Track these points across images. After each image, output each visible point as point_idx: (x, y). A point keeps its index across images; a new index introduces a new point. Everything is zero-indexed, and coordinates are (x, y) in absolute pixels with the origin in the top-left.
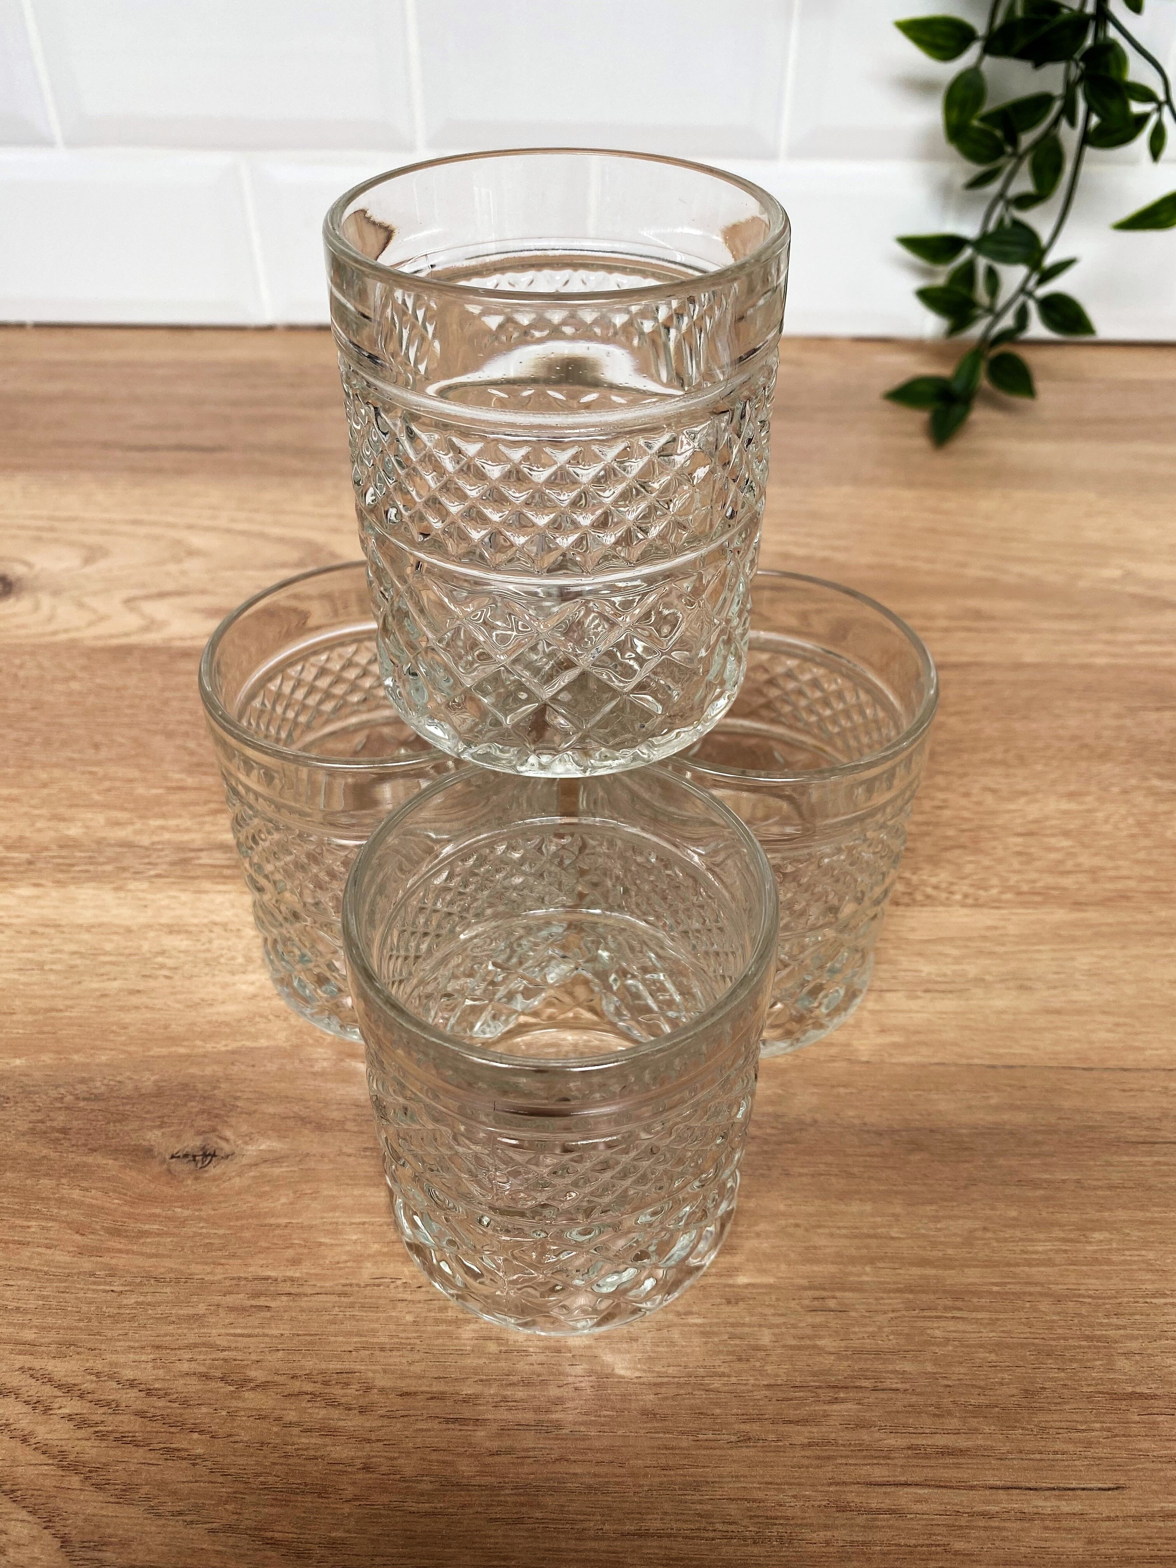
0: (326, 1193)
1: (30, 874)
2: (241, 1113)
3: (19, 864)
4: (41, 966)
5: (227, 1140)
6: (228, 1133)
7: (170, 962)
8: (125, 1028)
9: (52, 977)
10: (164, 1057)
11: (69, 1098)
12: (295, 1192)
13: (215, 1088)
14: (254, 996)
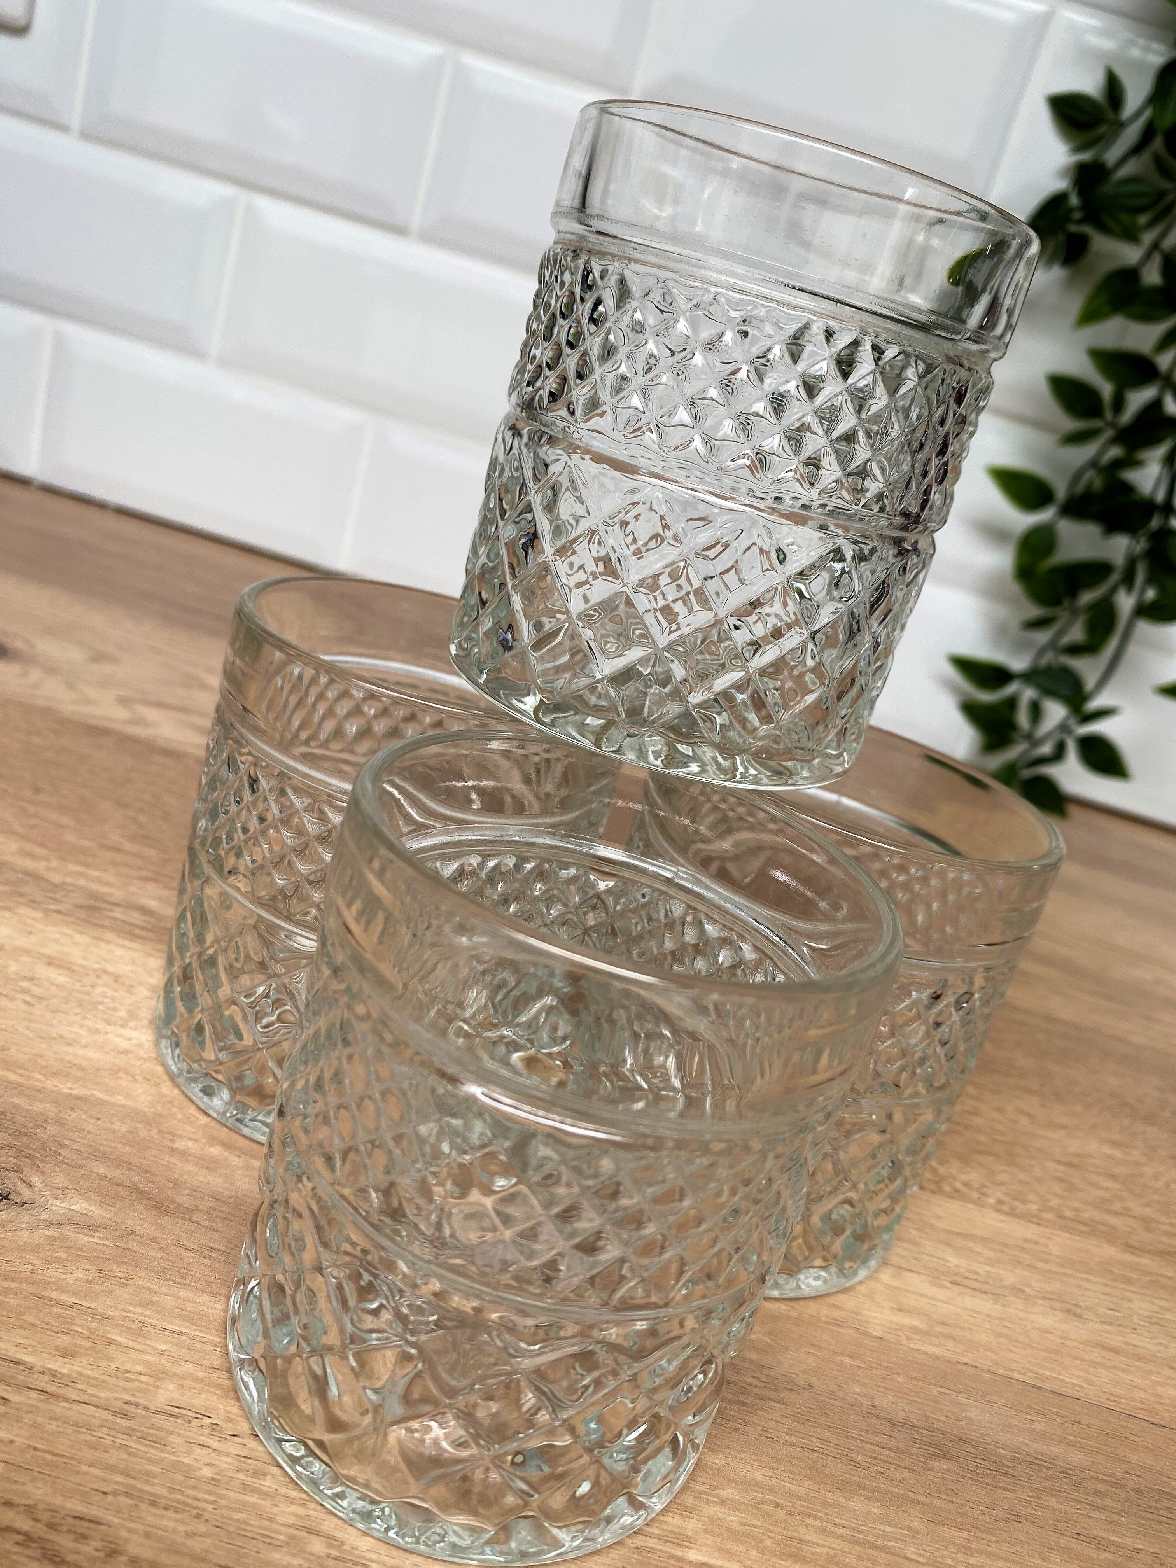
0: (141, 1283)
2: (62, 1162)
5: (30, 1186)
6: (35, 1180)
7: (36, 990)
12: (99, 1270)
13: (39, 1126)
14: (126, 1052)
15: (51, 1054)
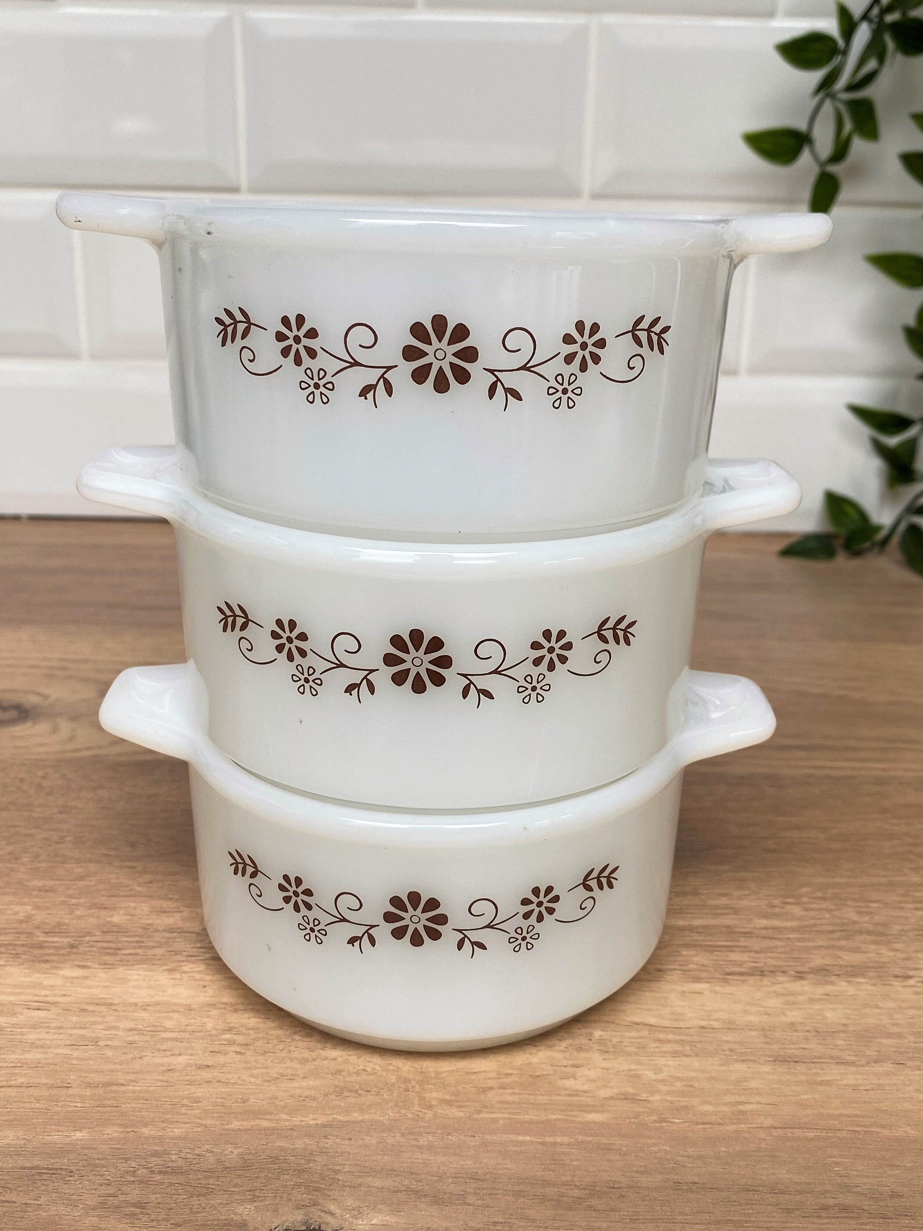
1: (73, 957)
2: (344, 1186)
3: (60, 948)
4: (95, 1042)
5: (332, 1214)
6: (332, 1207)
7: (240, 1039)
8: (198, 1102)
9: (109, 1053)
10: (246, 1130)
11: (141, 1172)
13: (309, 1161)
14: (339, 1072)
15: (283, 1094)
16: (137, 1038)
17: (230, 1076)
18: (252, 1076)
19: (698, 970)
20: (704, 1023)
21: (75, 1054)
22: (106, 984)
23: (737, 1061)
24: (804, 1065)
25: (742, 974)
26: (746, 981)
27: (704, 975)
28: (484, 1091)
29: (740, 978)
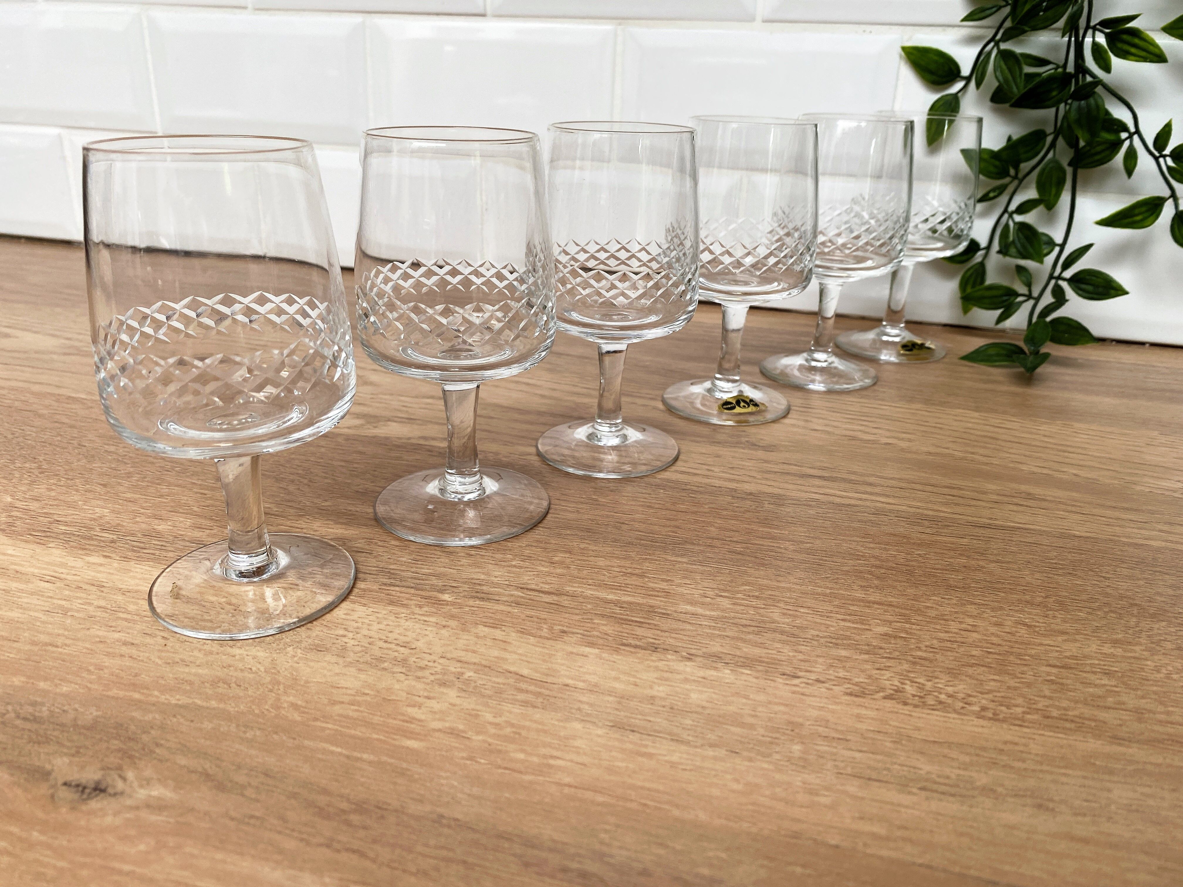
0: (187, 850)
1: (107, 549)
3: (103, 541)
4: (67, 611)
5: (124, 780)
8: (101, 670)
9: (69, 621)
10: (117, 698)
11: (11, 715)
12: (158, 843)
15: (171, 675)
16: (99, 614)
17: (142, 654)
18: (159, 658)
19: (598, 636)
20: (570, 682)
21: (44, 618)
22: (111, 571)
23: (577, 719)
24: (638, 735)
25: (636, 647)
26: (635, 653)
27: (601, 641)
28: (334, 703)
29: (632, 650)
